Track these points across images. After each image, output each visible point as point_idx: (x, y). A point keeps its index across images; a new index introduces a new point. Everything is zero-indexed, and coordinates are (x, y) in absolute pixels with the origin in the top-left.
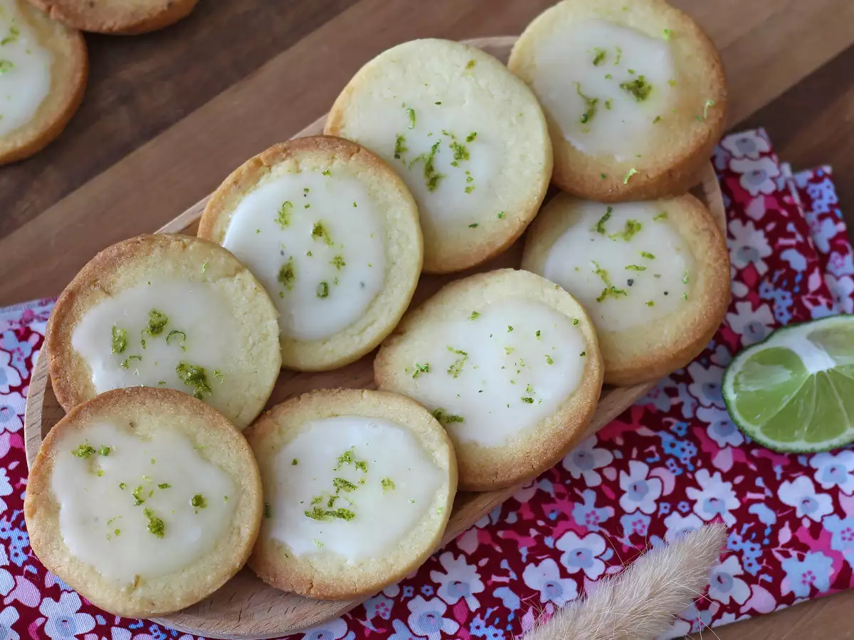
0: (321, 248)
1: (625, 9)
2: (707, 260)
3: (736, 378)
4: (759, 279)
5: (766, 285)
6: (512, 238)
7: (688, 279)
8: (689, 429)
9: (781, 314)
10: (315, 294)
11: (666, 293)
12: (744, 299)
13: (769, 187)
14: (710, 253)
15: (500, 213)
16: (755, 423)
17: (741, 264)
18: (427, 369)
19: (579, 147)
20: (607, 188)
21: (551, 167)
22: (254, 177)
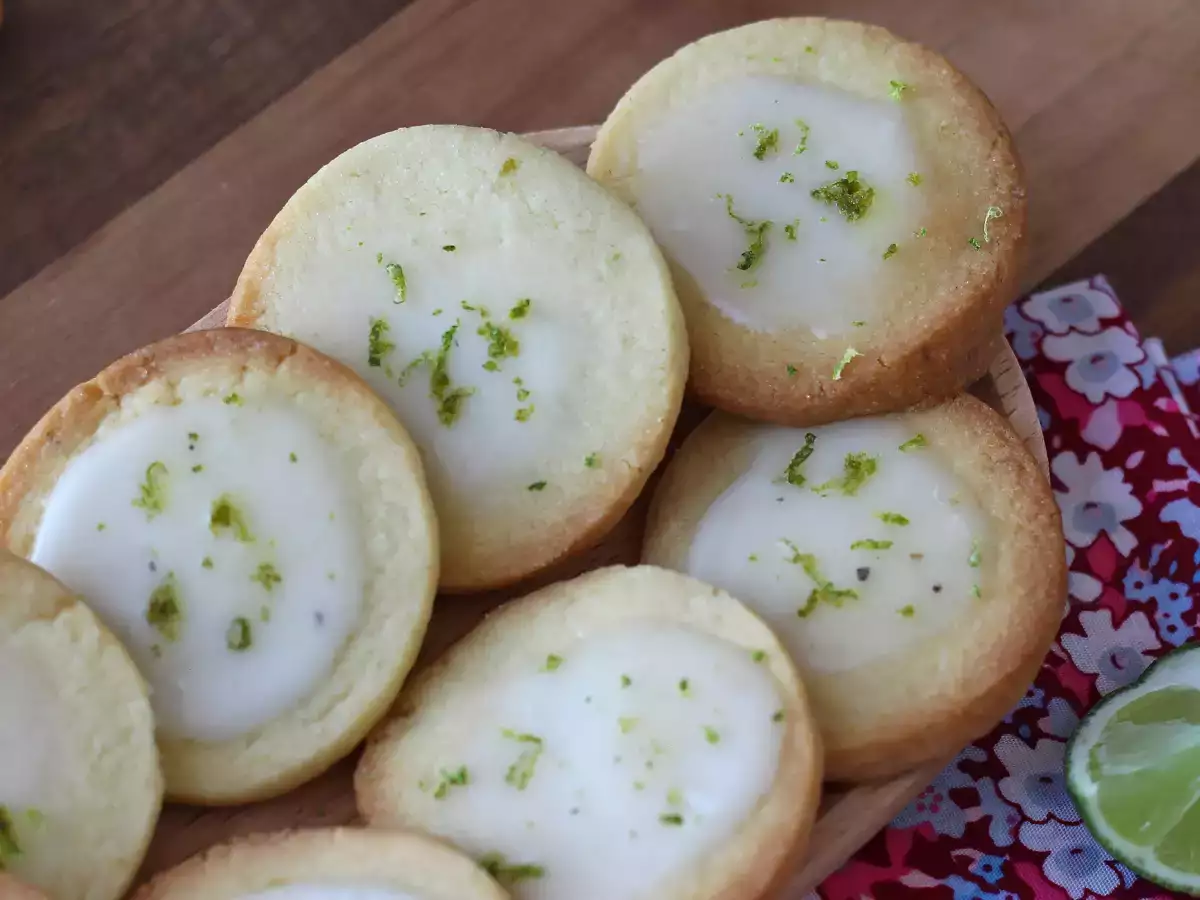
0: (230, 550)
1: (809, 49)
2: (1014, 519)
3: (1092, 754)
4: (1122, 565)
5: (1136, 574)
6: (618, 505)
7: (979, 558)
8: (1006, 868)
9: (1172, 629)
10: (224, 644)
11: (937, 589)
12: (1094, 606)
13: (1124, 384)
14: (1018, 505)
15: (589, 455)
16: (1140, 839)
17: (1084, 539)
18: (461, 778)
19: (738, 317)
20: (802, 392)
21: (684, 361)
22: (87, 423)
